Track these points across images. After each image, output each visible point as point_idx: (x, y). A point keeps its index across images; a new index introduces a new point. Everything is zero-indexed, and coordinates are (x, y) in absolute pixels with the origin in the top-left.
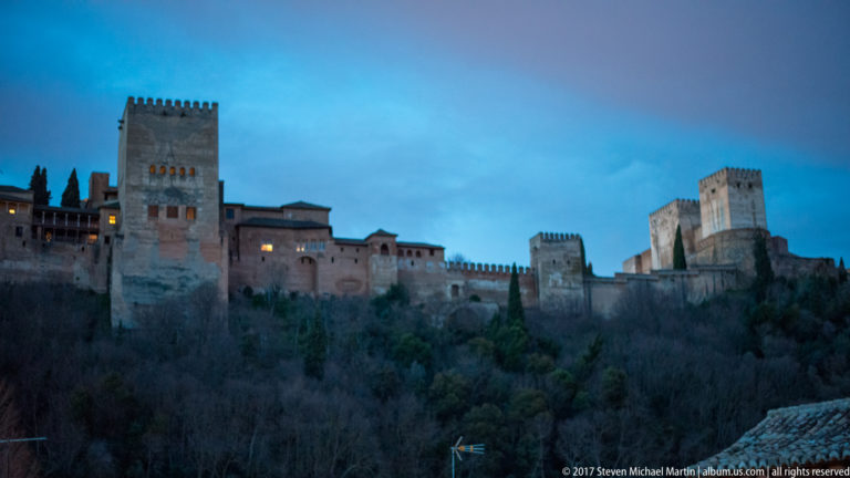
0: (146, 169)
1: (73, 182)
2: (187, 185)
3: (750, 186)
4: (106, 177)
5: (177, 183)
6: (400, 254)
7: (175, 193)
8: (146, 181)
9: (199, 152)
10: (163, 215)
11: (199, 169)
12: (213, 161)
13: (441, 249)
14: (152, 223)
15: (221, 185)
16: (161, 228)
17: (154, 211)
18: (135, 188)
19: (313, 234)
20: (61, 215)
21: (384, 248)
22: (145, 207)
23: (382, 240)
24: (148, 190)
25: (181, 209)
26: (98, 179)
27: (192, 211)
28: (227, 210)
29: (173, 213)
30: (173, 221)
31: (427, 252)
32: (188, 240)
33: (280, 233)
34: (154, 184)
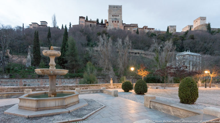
0: (112, 15)
1: (102, 21)
2: (117, 18)
3: (204, 19)
4: (107, 20)
5: (116, 17)
6: (148, 29)
7: (116, 19)
8: (112, 17)
9: (119, 13)
10: (114, 22)
11: (119, 15)
12: (121, 14)
13: (154, 29)
14: (113, 23)
15: (122, 21)
16: (114, 24)
17: (113, 22)
18: (110, 18)
19: (135, 27)
20: (100, 24)
21: (146, 28)
22: (112, 21)
23: (145, 27)
24: (112, 19)
25: (117, 21)
26: (106, 20)
27: (118, 22)
28: (123, 24)
29: (115, 22)
30: (115, 23)
31: (152, 29)
32: (118, 25)
33: (130, 27)
34: (113, 18)
